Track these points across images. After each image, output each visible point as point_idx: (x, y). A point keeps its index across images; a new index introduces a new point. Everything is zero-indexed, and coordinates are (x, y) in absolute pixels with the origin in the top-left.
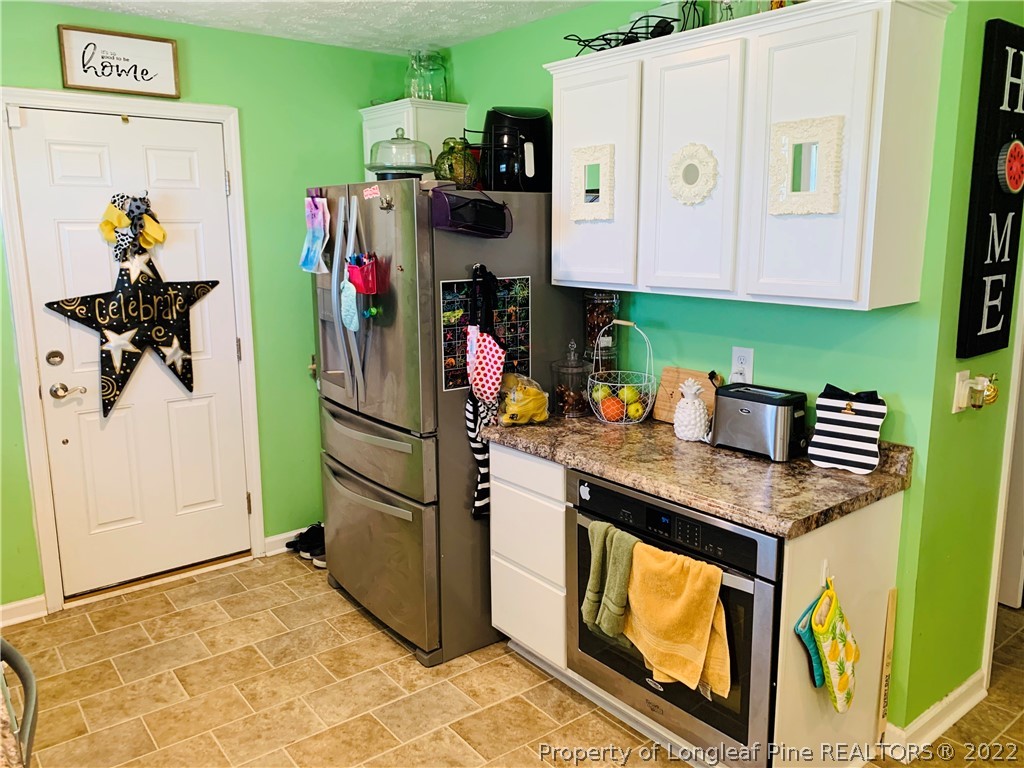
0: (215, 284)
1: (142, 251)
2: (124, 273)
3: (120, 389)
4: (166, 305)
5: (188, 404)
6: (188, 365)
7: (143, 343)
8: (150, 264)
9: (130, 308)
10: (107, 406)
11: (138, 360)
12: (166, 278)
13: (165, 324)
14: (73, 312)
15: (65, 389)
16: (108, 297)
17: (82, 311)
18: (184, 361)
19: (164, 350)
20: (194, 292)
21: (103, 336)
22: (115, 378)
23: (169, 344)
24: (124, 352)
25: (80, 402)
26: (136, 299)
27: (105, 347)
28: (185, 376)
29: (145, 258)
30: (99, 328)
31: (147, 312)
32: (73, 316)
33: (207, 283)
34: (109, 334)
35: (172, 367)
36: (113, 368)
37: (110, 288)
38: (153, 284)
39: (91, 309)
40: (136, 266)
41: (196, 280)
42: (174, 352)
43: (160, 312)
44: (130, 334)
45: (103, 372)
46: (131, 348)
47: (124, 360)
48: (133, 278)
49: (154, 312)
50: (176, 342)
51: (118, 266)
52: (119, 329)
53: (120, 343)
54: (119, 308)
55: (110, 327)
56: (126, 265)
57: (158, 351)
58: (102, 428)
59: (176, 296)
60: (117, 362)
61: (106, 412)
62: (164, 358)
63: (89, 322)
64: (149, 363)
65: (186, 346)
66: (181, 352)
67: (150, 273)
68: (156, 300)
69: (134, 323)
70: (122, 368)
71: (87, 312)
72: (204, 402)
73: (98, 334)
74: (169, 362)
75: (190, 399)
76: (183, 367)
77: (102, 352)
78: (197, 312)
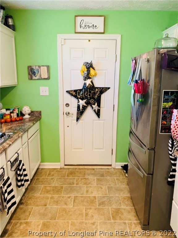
0: (109, 88)
1: (90, 78)
2: (85, 84)
3: (81, 115)
4: (94, 94)
5: (98, 121)
6: (99, 111)
7: (88, 103)
8: (92, 82)
9: (86, 94)
10: (78, 119)
11: (86, 108)
12: (96, 86)
13: (94, 99)
14: (72, 93)
15: (69, 113)
16: (81, 90)
17: (74, 93)
18: (98, 109)
19: (93, 106)
20: (103, 90)
21: (78, 101)
22: (81, 112)
23: (94, 104)
24: (83, 105)
25: (72, 117)
26: (87, 91)
27: (79, 104)
28: (98, 113)
29: (91, 80)
30: (78, 98)
31: (89, 95)
32: (72, 95)
33: (107, 88)
34: (80, 100)
35: (95, 111)
36: (80, 109)
37: (81, 88)
38: (92, 87)
39: (76, 93)
40: (88, 82)
41: (104, 87)
42: (95, 107)
43: (93, 95)
44: (85, 101)
45: (78, 110)
46: (85, 105)
47: (83, 107)
48: (87, 86)
49: (91, 95)
50: (96, 104)
51: (84, 82)
52: (82, 99)
53: (82, 103)
54: (83, 93)
55: (80, 98)
56: (86, 82)
57: (91, 106)
58: (77, 124)
59: (98, 91)
60: (81, 108)
61: (77, 120)
62: (93, 108)
63: (75, 97)
64: (89, 109)
65: (99, 105)
66: (97, 107)
67: (92, 85)
68: (92, 92)
69: (86, 98)
70: (82, 109)
71: (75, 94)
72: (103, 121)
73: (77, 100)
74: (94, 109)
75: (99, 120)
76: (98, 111)
77: (78, 105)
78: (103, 96)
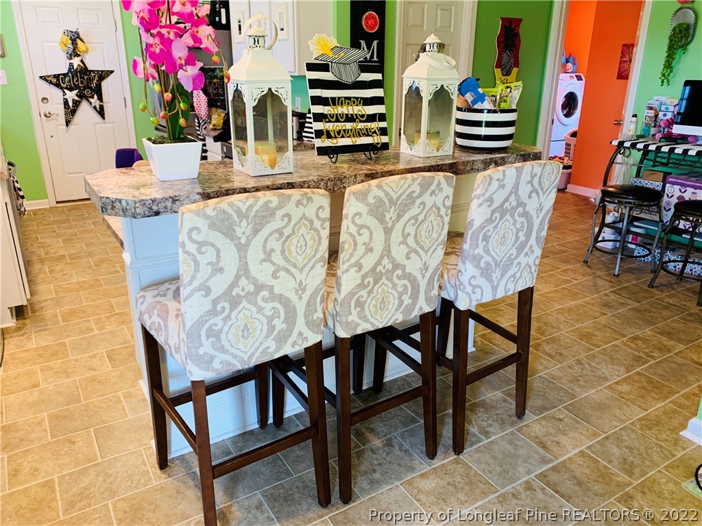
0: (112, 72)
1: (78, 55)
2: (71, 65)
3: (73, 115)
4: (90, 80)
5: (104, 125)
6: (102, 107)
7: (82, 96)
8: (82, 61)
9: (75, 80)
10: (68, 123)
11: (80, 103)
12: (90, 68)
13: (91, 88)
14: (51, 81)
15: (50, 114)
16: (65, 75)
17: (54, 80)
18: (100, 105)
19: (91, 100)
20: (103, 75)
21: (64, 92)
22: (71, 111)
23: (93, 97)
24: (73, 100)
25: (57, 120)
26: (77, 76)
27: (65, 97)
28: (101, 112)
29: (80, 58)
30: (62, 88)
31: (82, 83)
32: (51, 83)
33: (109, 71)
34: (66, 91)
35: (95, 108)
36: (69, 106)
37: (66, 71)
38: (84, 70)
39: (58, 80)
40: (76, 62)
41: (103, 69)
42: (95, 101)
43: (88, 83)
44: (76, 92)
45: (65, 108)
46: (76, 98)
47: (73, 103)
48: (75, 68)
49: (85, 83)
50: (96, 97)
51: (69, 61)
52: (71, 89)
53: (71, 95)
54: (70, 80)
55: (66, 88)
56: (71, 61)
57: (88, 101)
58: (67, 132)
59: (95, 76)
60: (71, 104)
61: (67, 125)
62: (91, 103)
63: (58, 85)
64: (84, 105)
65: (100, 99)
66: (98, 101)
67: (83, 66)
68: (86, 77)
69: (77, 87)
70: (73, 106)
72: (111, 125)
73: (62, 91)
74: (93, 105)
75: (105, 123)
76: (100, 108)
77: (64, 99)
78: (104, 84)
